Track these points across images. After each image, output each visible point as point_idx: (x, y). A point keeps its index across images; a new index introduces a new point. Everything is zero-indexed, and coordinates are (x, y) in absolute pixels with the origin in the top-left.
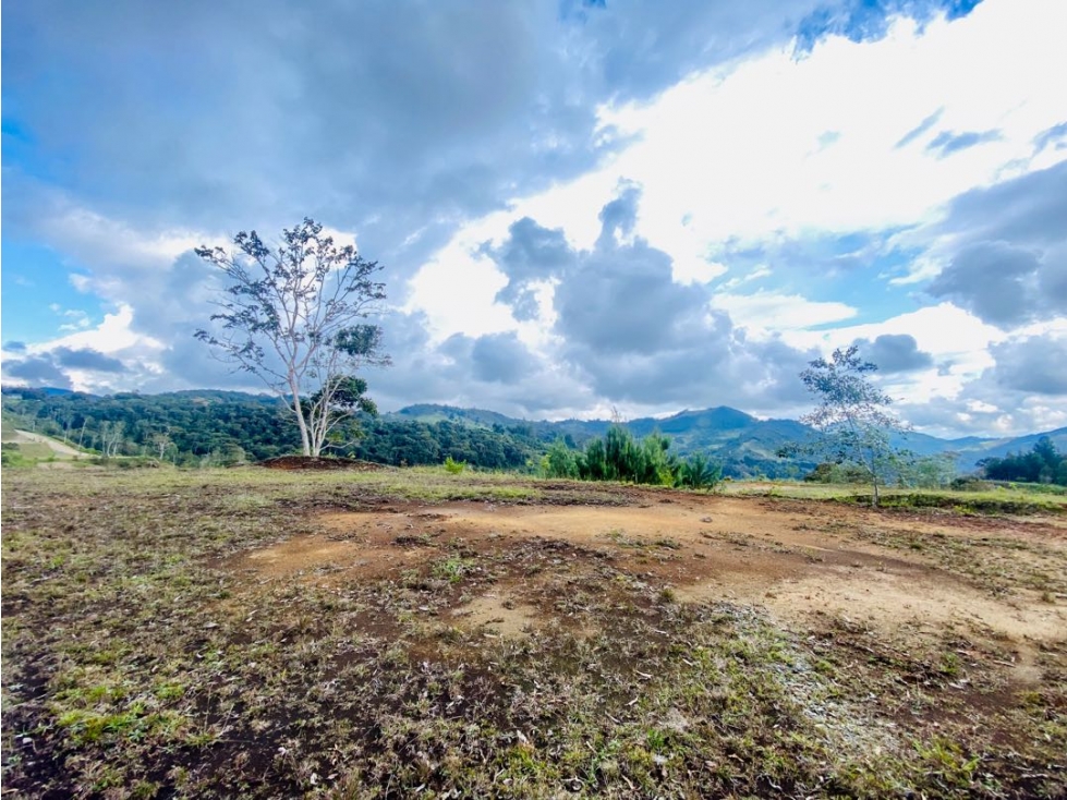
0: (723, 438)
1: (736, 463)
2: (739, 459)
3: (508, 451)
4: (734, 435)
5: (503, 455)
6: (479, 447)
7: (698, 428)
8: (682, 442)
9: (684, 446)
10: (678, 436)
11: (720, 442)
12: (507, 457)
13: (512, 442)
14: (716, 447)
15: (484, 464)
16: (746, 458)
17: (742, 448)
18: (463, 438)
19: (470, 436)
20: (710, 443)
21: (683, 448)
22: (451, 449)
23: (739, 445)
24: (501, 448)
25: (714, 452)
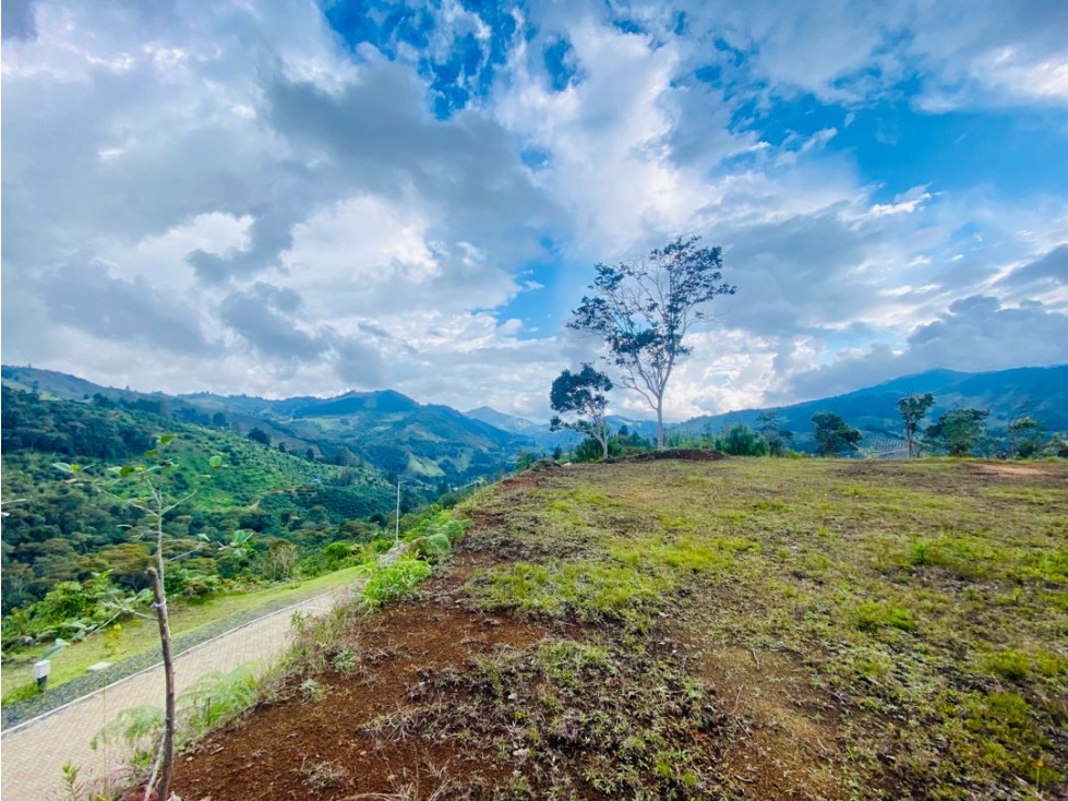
0: (388, 420)
1: (402, 443)
2: (404, 440)
3: (128, 434)
4: (399, 417)
5: (119, 439)
6: (74, 428)
7: (365, 410)
8: (347, 424)
9: (350, 428)
10: (344, 417)
11: (385, 424)
12: (125, 441)
13: (131, 422)
14: (382, 429)
15: (83, 452)
16: (410, 439)
17: (407, 430)
18: (39, 413)
19: (53, 411)
20: (375, 425)
21: (348, 430)
22: (19, 429)
23: (405, 427)
24: (115, 429)
25: (380, 434)
